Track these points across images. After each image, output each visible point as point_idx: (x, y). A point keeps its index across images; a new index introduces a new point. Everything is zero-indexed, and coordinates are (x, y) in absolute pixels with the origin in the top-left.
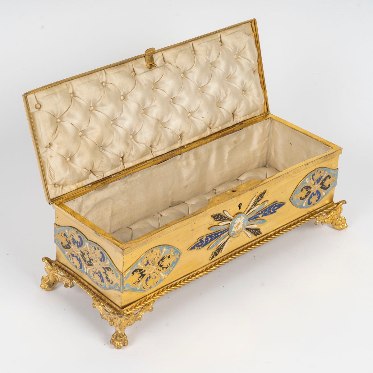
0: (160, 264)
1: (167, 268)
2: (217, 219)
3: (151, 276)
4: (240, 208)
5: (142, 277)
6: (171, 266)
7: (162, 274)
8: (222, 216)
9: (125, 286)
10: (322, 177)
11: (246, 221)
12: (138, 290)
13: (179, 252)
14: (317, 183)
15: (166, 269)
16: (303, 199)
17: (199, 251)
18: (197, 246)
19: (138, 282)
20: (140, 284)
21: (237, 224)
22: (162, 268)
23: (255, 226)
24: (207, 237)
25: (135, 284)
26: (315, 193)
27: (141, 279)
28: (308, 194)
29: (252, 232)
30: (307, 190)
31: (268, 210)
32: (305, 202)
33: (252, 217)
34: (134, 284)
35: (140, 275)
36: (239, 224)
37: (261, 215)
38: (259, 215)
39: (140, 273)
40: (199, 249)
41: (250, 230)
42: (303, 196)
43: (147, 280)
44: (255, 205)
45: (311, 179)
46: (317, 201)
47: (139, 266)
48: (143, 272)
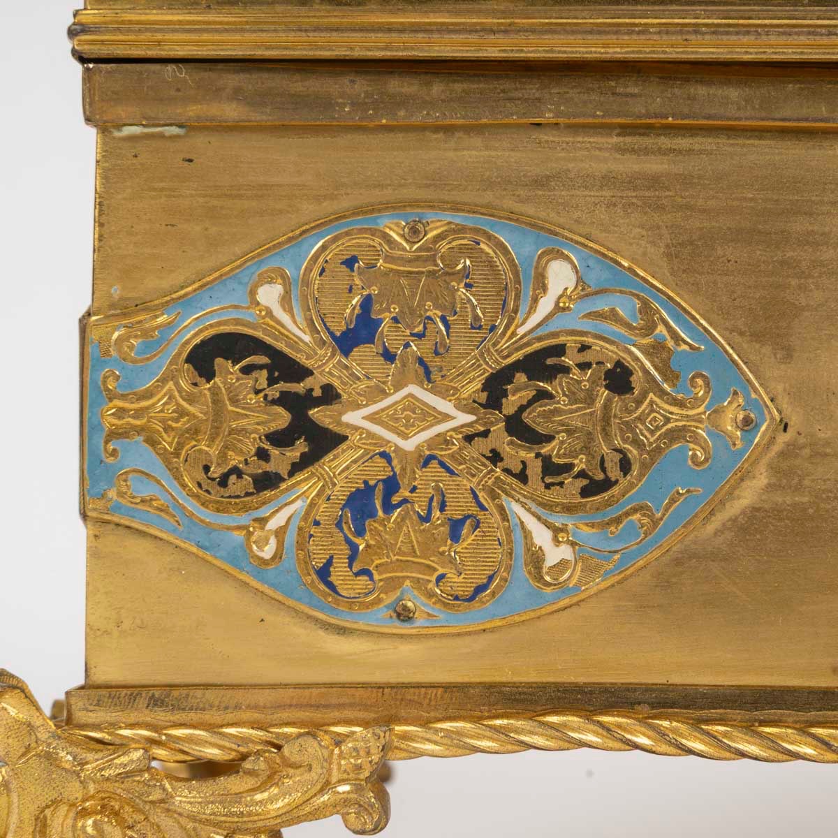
0: (511, 403)
1: (594, 488)
3: (405, 481)
5: (301, 447)
7: (540, 535)
12: (260, 574)
15: (585, 492)
19: (267, 482)
20: (279, 518)
22: (535, 469)
25: (223, 482)
27: (296, 468)
34: (212, 487)
35: (282, 419)
39: (285, 400)
43: (360, 507)
47: (269, 313)
48: (318, 402)
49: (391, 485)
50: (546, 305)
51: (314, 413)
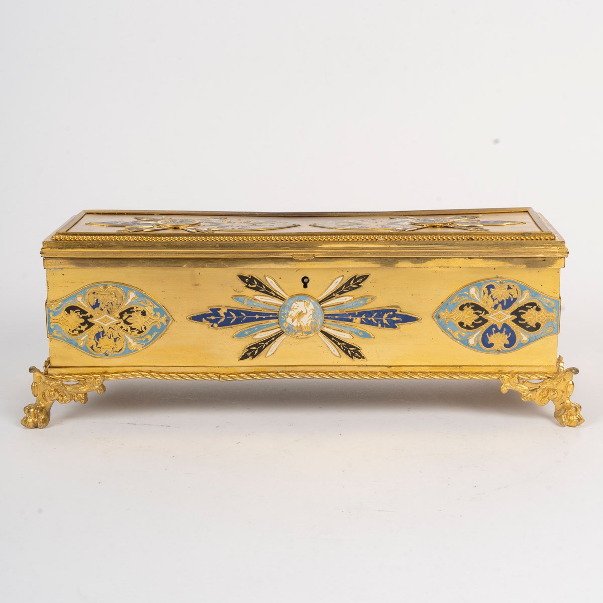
0: (124, 318)
1: (140, 332)
2: (250, 286)
3: (106, 331)
4: (305, 286)
5: (87, 326)
6: (151, 333)
7: (131, 340)
8: (260, 283)
9: (52, 327)
10: (515, 299)
11: (321, 317)
12: (80, 348)
13: (167, 315)
14: (504, 308)
15: (138, 333)
16: (468, 327)
17: (212, 330)
18: (206, 319)
19: (81, 332)
20: (83, 338)
21: (296, 311)
22: (129, 329)
23: (345, 336)
24: (228, 310)
25: (73, 332)
26: (499, 328)
27: (86, 329)
28: (481, 321)
29: (339, 346)
30: (478, 314)
31: (376, 316)
32: (474, 337)
33: (337, 315)
34: (71, 332)
35: (83, 321)
36: (301, 314)
37: (359, 319)
38: (354, 318)
39: (83, 317)
40: (212, 326)
41: (333, 339)
42: (468, 322)
43: (98, 336)
44: (340, 291)
45: (486, 294)
46: (506, 346)
47: (79, 302)
48: (89, 318)
49: (103, 332)
50: (129, 301)
51: (88, 320)
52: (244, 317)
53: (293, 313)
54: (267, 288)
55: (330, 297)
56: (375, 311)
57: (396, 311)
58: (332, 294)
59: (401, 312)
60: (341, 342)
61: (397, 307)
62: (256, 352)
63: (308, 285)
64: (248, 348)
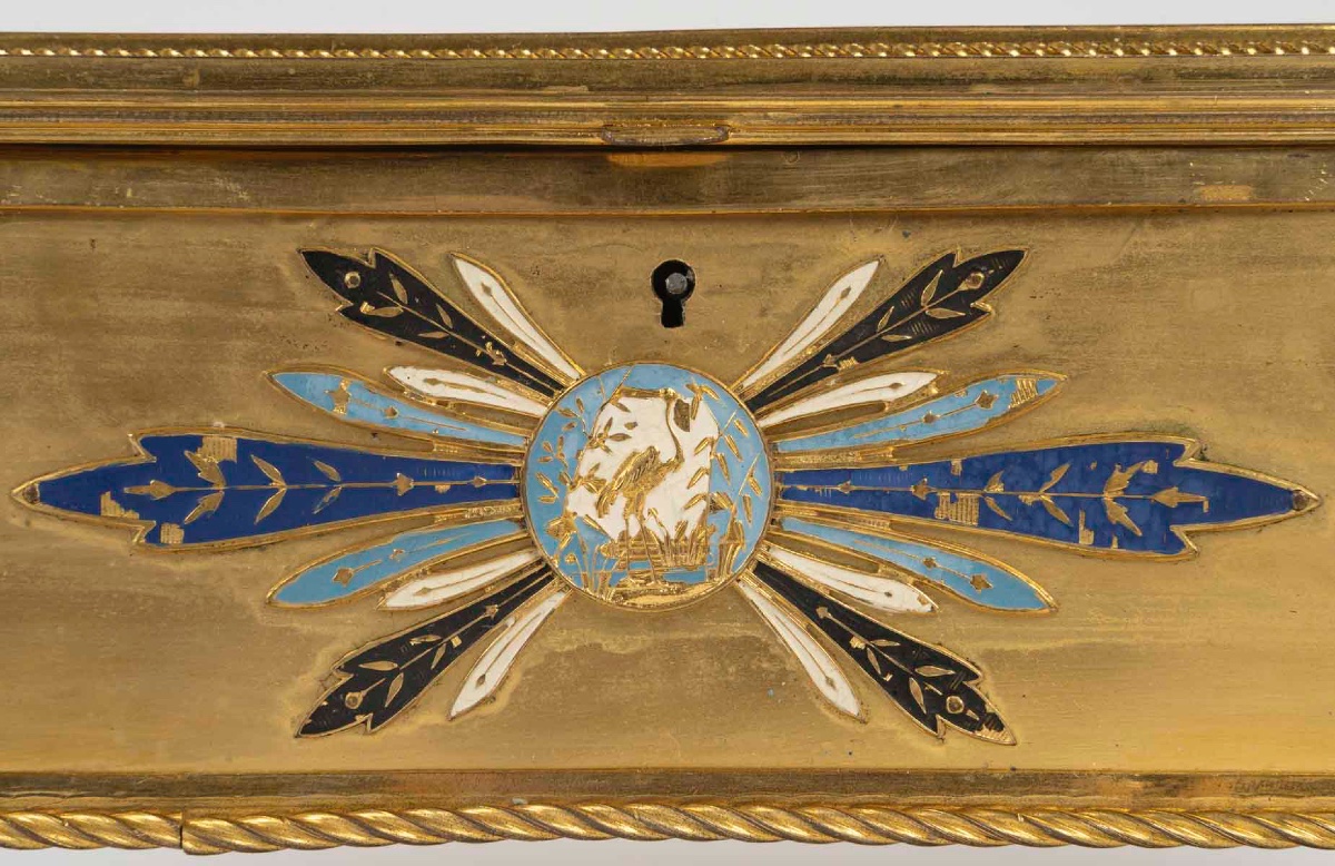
2: (366, 308)
4: (672, 315)
8: (423, 296)
11: (753, 482)
17: (152, 562)
18: (117, 495)
21: (621, 451)
24: (244, 447)
29: (860, 656)
31: (1065, 483)
33: (844, 475)
36: (647, 470)
37: (969, 497)
38: (944, 495)
40: (154, 537)
41: (822, 612)
44: (862, 344)
52: (331, 484)
53: (607, 462)
54: (461, 323)
55: (808, 375)
56: (1061, 454)
57: (1178, 450)
58: (818, 359)
59: (1203, 459)
60: (871, 630)
61: (1183, 431)
62: (397, 685)
63: (690, 307)
64: (350, 666)
